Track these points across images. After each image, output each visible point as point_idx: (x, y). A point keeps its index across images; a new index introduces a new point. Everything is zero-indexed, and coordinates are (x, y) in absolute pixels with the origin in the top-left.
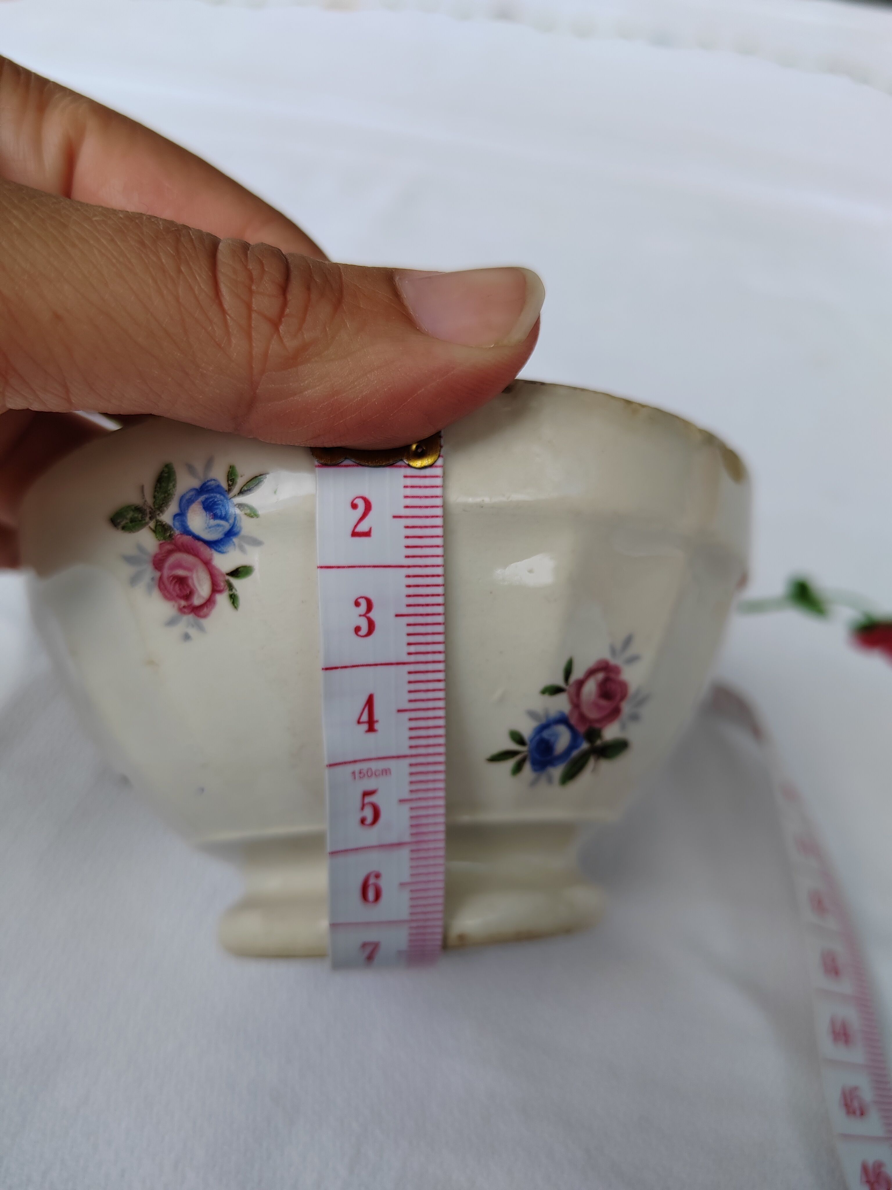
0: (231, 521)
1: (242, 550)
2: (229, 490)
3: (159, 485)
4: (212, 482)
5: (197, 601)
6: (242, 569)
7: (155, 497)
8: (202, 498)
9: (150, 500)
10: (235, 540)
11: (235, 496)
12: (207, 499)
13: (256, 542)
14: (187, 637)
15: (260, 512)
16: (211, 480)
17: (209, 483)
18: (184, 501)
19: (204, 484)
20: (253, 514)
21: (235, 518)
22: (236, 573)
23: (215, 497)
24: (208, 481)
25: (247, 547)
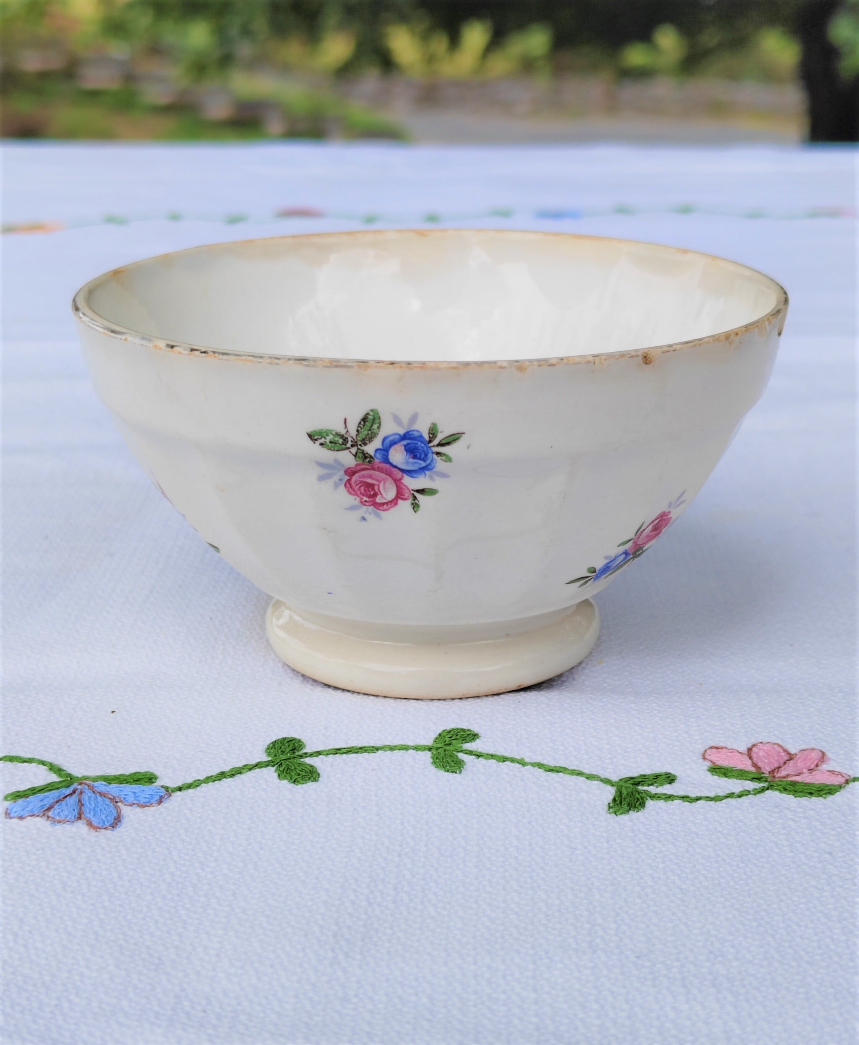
0: (428, 462)
1: (431, 478)
2: (430, 441)
3: (362, 423)
4: (415, 433)
5: (379, 500)
6: (427, 490)
7: (358, 431)
8: (405, 442)
9: (353, 433)
10: (427, 473)
11: (434, 446)
12: (408, 444)
13: (444, 475)
14: (364, 519)
15: (453, 459)
16: (414, 431)
17: (411, 433)
18: (387, 441)
19: (408, 432)
20: (449, 459)
21: (432, 461)
22: (422, 491)
23: (417, 444)
24: (411, 431)
25: (435, 477)
